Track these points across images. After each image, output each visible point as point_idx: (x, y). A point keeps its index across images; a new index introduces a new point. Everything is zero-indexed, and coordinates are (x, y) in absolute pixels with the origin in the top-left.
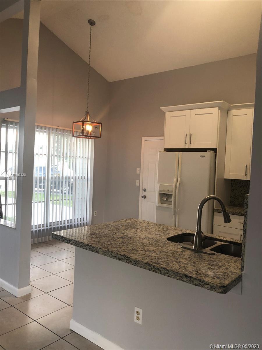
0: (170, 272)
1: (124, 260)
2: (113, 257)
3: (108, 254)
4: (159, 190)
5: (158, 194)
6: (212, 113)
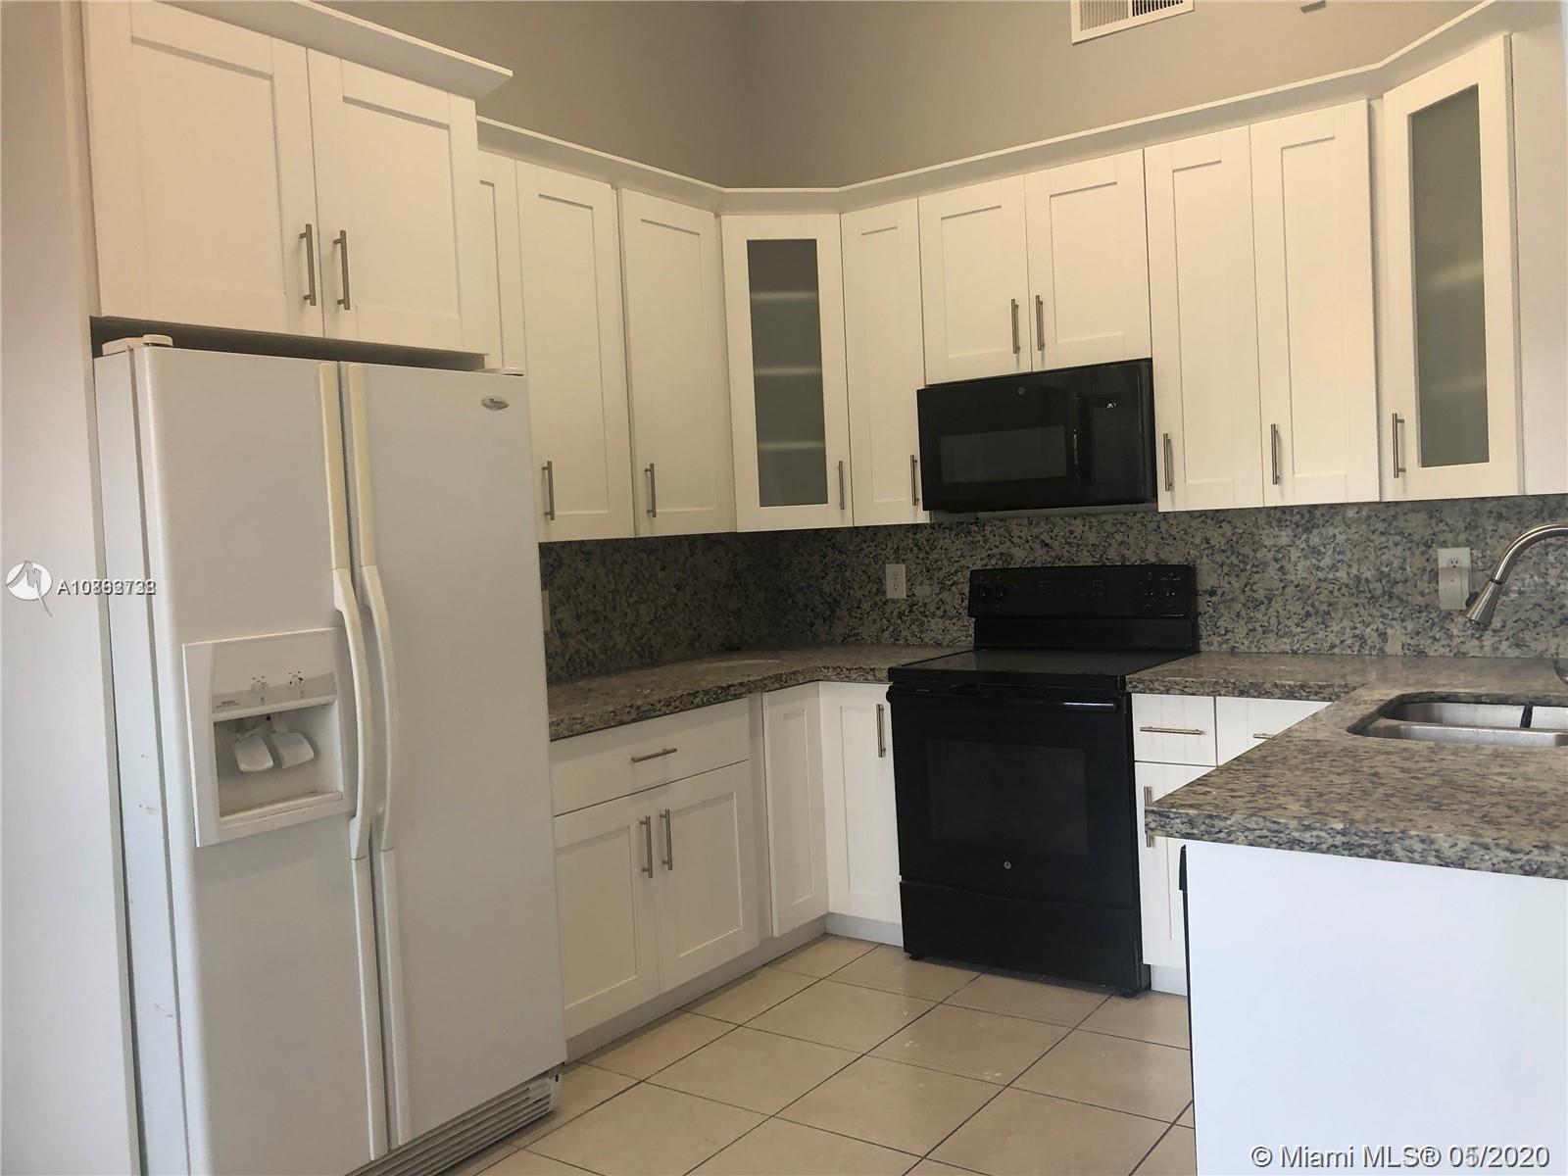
4: (214, 697)
5: (208, 733)
6: (447, 128)
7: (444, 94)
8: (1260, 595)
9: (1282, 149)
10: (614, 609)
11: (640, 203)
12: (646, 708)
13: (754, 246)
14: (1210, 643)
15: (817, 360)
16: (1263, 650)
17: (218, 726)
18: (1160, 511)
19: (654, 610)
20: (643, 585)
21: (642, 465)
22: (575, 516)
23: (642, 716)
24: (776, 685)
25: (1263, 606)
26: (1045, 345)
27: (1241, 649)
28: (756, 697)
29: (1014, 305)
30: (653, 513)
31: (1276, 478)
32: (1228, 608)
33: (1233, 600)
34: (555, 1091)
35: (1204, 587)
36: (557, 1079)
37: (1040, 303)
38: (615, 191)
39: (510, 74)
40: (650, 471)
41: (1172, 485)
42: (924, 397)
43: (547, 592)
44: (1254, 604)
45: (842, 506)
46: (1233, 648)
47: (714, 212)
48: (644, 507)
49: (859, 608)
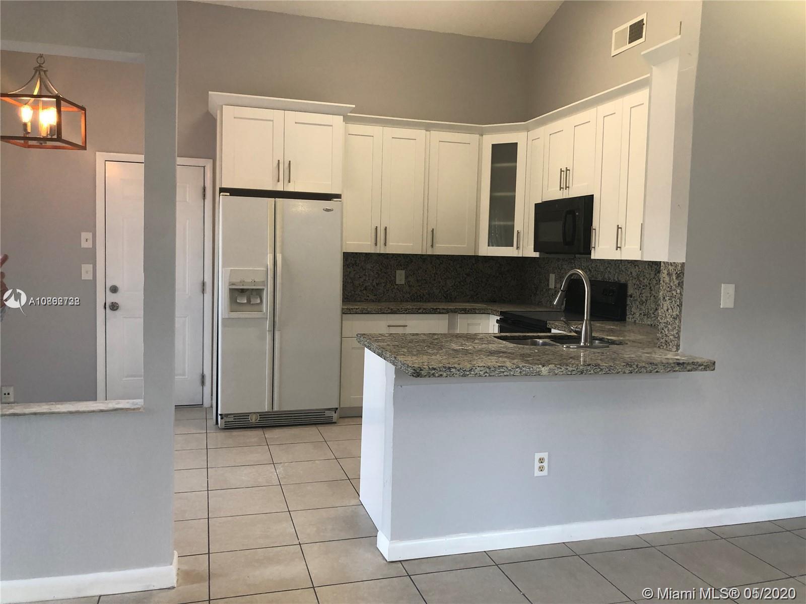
0: (659, 366)
1: (590, 371)
2: (570, 373)
3: (560, 370)
4: (230, 283)
5: (227, 291)
6: (332, 126)
7: (331, 116)
8: (644, 299)
9: (631, 108)
10: (435, 280)
12: (396, 310)
13: (495, 147)
14: (629, 318)
15: (514, 190)
16: (643, 323)
17: (230, 289)
18: (592, 258)
19: (454, 282)
20: (449, 272)
21: (430, 229)
22: (398, 245)
23: (393, 312)
24: (463, 312)
25: (644, 304)
26: (569, 187)
27: (637, 322)
28: (451, 314)
29: (561, 171)
30: (432, 246)
31: (617, 247)
32: (635, 303)
33: (636, 300)
34: (335, 416)
35: (629, 293)
36: (335, 413)
37: (567, 170)
38: (428, 133)
39: (354, 106)
40: (433, 231)
41: (594, 248)
42: (537, 206)
43: (404, 271)
44: (642, 303)
45: (518, 248)
46: (635, 321)
47: (480, 135)
48: (430, 243)
49: (542, 290)
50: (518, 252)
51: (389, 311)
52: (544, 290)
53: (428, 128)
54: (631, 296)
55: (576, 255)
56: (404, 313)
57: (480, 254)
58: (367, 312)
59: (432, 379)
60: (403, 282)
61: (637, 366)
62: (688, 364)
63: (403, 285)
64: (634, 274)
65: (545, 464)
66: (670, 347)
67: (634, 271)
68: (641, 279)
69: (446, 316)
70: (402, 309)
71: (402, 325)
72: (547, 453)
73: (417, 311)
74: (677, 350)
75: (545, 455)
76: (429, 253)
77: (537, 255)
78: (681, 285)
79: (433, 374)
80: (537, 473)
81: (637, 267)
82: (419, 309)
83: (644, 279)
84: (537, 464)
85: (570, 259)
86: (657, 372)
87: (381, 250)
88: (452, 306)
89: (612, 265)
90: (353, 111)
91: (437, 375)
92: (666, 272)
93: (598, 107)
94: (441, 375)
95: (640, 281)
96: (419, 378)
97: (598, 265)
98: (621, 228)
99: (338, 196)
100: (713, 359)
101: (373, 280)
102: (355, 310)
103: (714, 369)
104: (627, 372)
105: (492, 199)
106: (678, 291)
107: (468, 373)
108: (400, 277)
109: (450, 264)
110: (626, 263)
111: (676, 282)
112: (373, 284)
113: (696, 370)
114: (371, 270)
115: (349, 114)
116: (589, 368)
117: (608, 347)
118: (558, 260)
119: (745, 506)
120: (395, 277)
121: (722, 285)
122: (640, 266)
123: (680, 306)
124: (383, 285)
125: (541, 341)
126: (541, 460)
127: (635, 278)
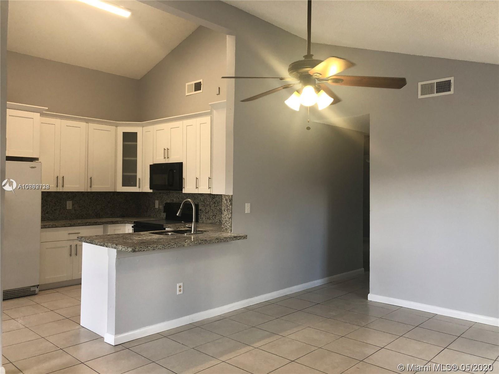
6: (33, 118)
7: (33, 113)
8: (207, 211)
9: (200, 124)
11: (92, 126)
12: (73, 224)
13: (124, 134)
14: (200, 221)
15: (136, 157)
16: (207, 222)
18: (183, 192)
19: (101, 207)
20: (98, 201)
21: (89, 177)
22: (70, 187)
23: (71, 226)
24: (111, 223)
25: (207, 214)
26: (169, 158)
27: (204, 222)
28: (105, 225)
29: (164, 149)
30: (91, 187)
31: (196, 188)
32: (203, 213)
33: (203, 212)
34: (37, 290)
35: (200, 209)
36: (37, 288)
37: (168, 149)
38: (87, 124)
39: (47, 108)
40: (91, 178)
41: (184, 188)
42: (151, 166)
43: (71, 201)
44: (206, 213)
45: (139, 187)
46: (203, 222)
47: (115, 126)
48: (89, 185)
49: (151, 209)
50: (140, 190)
51: (69, 225)
52: (152, 209)
53: (87, 121)
54: (201, 210)
55: (171, 191)
56: (78, 226)
57: (118, 191)
58: (55, 226)
59: (140, 252)
60: (71, 208)
61: (220, 239)
62: (238, 237)
63: (71, 209)
64: (202, 200)
65: (182, 288)
66: (228, 231)
67: (202, 198)
68: (206, 202)
69: (102, 226)
70: (76, 223)
71: (77, 232)
72: (182, 283)
73: (86, 224)
74: (231, 232)
75: (181, 284)
76: (89, 190)
77: (151, 191)
78: (231, 204)
79: (141, 250)
80: (178, 293)
81: (203, 196)
82: (87, 223)
83: (207, 202)
84: (178, 289)
85: (167, 193)
86: (227, 241)
87: (60, 189)
88: (104, 220)
89: (190, 196)
90: (47, 110)
91: (142, 250)
92: (225, 199)
93: (184, 121)
94: (144, 250)
95: (205, 203)
96: (134, 253)
97: (183, 195)
98: (198, 179)
99: (37, 159)
100: (246, 234)
101: (52, 207)
102: (48, 226)
103: (247, 238)
104: (217, 242)
105: (124, 161)
106: (231, 207)
107: (155, 248)
108: (69, 205)
109: (98, 196)
110: (198, 195)
111: (230, 203)
112: (52, 210)
113: (241, 239)
114: (51, 201)
115: (44, 112)
116: (203, 242)
117: (203, 233)
118: (160, 193)
119: (257, 296)
120: (66, 205)
121: (246, 204)
122: (205, 196)
123: (231, 213)
124: (59, 210)
125: (170, 234)
126: (180, 287)
127: (202, 202)
